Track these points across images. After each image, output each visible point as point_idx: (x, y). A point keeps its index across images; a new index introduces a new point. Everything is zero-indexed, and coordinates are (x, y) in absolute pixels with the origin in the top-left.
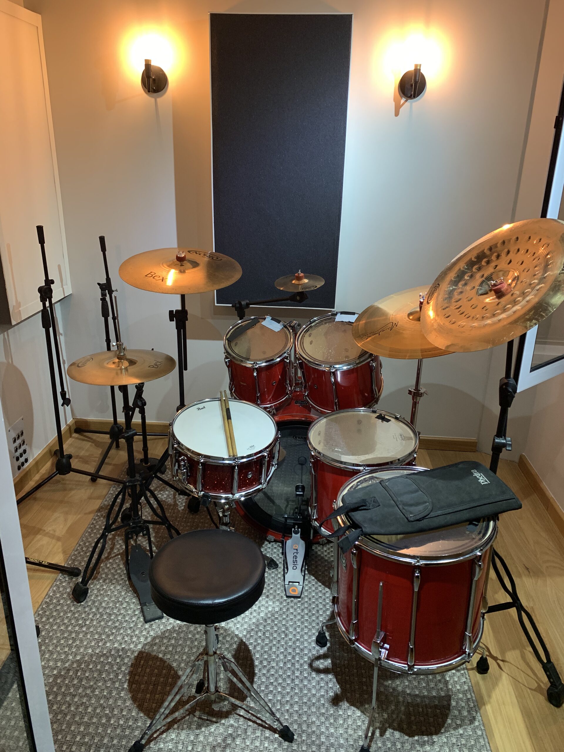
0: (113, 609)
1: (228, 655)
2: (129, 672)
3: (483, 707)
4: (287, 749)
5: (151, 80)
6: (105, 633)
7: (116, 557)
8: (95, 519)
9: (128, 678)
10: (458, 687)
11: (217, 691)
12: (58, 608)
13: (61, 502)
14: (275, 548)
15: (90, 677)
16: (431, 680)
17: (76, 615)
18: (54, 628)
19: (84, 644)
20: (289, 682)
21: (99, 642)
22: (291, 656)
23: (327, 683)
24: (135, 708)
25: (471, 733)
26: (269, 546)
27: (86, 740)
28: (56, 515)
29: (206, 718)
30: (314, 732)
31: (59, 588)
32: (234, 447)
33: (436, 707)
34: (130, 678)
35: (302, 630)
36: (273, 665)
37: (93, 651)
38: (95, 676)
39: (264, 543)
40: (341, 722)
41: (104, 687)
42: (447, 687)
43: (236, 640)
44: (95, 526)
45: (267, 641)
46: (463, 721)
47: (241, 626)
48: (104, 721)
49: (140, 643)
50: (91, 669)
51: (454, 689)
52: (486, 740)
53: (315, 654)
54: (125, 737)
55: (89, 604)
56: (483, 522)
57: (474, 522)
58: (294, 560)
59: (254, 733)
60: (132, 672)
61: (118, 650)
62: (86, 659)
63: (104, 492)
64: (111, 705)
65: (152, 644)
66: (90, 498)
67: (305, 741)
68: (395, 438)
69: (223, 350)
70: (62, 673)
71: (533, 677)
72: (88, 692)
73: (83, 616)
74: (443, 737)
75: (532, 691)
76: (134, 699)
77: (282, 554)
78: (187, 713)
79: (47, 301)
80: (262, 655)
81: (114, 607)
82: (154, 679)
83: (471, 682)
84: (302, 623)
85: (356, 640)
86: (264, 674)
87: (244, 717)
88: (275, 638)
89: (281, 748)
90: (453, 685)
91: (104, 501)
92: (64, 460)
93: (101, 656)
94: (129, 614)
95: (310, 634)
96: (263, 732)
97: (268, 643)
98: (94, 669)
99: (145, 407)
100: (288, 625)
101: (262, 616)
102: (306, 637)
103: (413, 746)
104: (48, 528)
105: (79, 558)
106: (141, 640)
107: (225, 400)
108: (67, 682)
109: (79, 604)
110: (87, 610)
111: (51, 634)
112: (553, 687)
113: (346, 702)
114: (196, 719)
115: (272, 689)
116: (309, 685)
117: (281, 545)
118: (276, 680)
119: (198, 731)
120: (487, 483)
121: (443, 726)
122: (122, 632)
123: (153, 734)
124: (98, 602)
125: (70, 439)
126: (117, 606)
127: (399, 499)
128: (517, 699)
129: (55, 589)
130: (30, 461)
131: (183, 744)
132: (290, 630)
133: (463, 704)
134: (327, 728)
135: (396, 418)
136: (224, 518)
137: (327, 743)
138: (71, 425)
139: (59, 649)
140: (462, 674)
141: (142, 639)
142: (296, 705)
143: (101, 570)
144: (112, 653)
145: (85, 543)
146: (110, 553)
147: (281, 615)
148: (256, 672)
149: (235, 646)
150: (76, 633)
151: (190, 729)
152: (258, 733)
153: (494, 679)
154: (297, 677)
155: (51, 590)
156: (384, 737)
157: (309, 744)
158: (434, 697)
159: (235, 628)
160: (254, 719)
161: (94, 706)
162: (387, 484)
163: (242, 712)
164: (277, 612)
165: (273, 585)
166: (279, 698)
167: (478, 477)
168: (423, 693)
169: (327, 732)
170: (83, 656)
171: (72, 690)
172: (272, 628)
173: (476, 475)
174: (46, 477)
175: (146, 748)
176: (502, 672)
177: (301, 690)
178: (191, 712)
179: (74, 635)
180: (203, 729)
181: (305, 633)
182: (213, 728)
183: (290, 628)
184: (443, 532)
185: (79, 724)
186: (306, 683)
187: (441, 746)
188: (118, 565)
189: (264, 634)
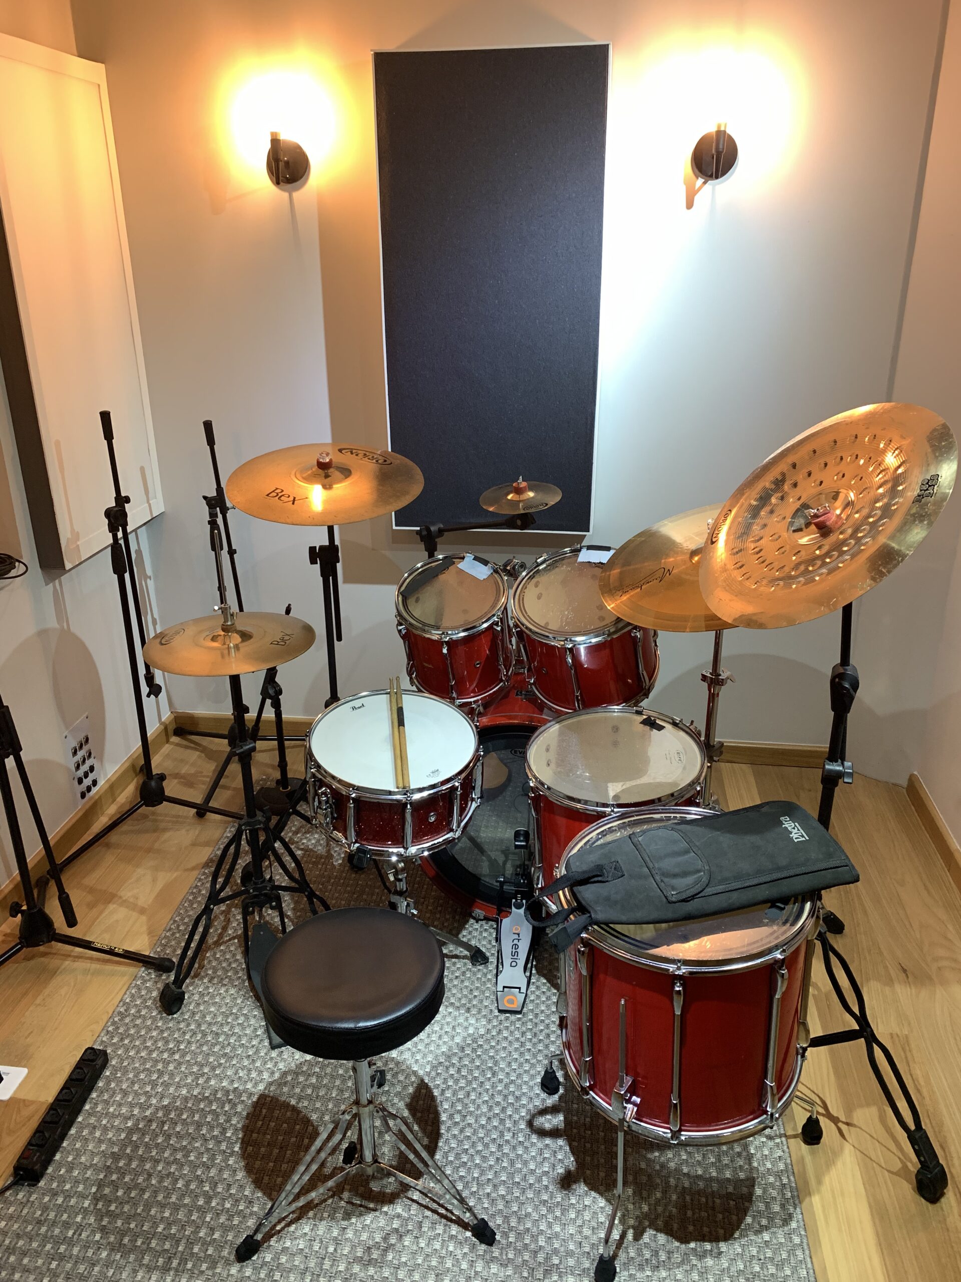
0: (222, 1025)
1: (400, 1104)
2: (243, 1126)
3: (807, 1200)
4: (484, 1256)
5: (281, 164)
6: (207, 1063)
7: (231, 942)
8: (200, 880)
9: (240, 1136)
10: (769, 1165)
11: (375, 1161)
12: (137, 1023)
13: (149, 850)
14: (486, 930)
15: (182, 1133)
16: (726, 1153)
17: (165, 1035)
18: (130, 1054)
19: (176, 1080)
20: (493, 1150)
21: (197, 1078)
22: (500, 1108)
23: (555, 1152)
24: (249, 1183)
25: (783, 1240)
26: (477, 926)
27: (173, 1231)
28: (140, 871)
29: (358, 1202)
30: (528, 1229)
31: (139, 989)
32: (405, 772)
33: (729, 1196)
34: (245, 1136)
35: (521, 1065)
36: (470, 1122)
37: (188, 1092)
38: (190, 1131)
39: (468, 921)
40: (573, 1216)
41: (203, 1149)
42: (750, 1164)
43: (413, 1080)
44: (200, 891)
45: (462, 1083)
46: (772, 1221)
47: (423, 1058)
48: (201, 1202)
49: (262, 1080)
50: (185, 1120)
51: (761, 1169)
52: (807, 1252)
53: (538, 1106)
54: (232, 1228)
55: (186, 1017)
56: (794, 903)
57: (778, 904)
58: (514, 951)
59: (433, 1228)
60: (248, 1127)
61: (228, 1092)
62: (178, 1104)
63: (217, 834)
64: (213, 1177)
65: (281, 1083)
66: (194, 844)
67: (513, 1245)
68: (668, 758)
69: (395, 612)
70: (140, 1126)
71: (895, 1152)
72: (178, 1157)
73: (175, 1036)
74: (737, 1246)
75: (891, 1175)
76: (249, 1169)
77: (497, 941)
78: (330, 1193)
79: (119, 531)
80: (453, 1105)
81: (224, 1022)
82: (280, 1138)
83: (790, 1157)
84: (522, 1054)
85: (591, 1088)
86: (455, 1136)
87: (418, 1203)
88: (476, 1078)
89: (474, 1254)
90: (761, 1162)
91: (216, 849)
92: (153, 783)
93: (201, 1100)
94: (246, 1035)
95: (532, 1072)
96: (447, 1228)
97: (464, 1085)
98: (188, 1120)
99: (280, 697)
100: (498, 1057)
101: (457, 1041)
102: (526, 1078)
103: (685, 1258)
104: (126, 893)
105: (173, 943)
106: (264, 1077)
107: (396, 693)
108: (147, 1140)
109: (170, 1017)
110: (181, 1026)
111: (125, 1064)
112: (926, 1170)
113: (582, 1183)
114: (343, 1203)
115: (465, 1160)
116: (525, 1156)
117: (495, 926)
118: (474, 1145)
119: (346, 1223)
120: (804, 839)
121: (738, 1227)
122: (234, 1062)
123: (275, 1225)
124: (199, 1014)
125: (167, 745)
126: (229, 1020)
127: (656, 865)
128: (865, 1188)
129: (133, 991)
130: (101, 783)
131: (321, 1242)
132: (501, 1066)
133: (774, 1193)
134: (550, 1226)
135: (675, 724)
136: (398, 883)
137: (548, 1249)
138: (167, 723)
139: (136, 1087)
140: (777, 1145)
141: (266, 1075)
142: (502, 1186)
143: (206, 962)
144: (218, 1096)
145: (183, 919)
146: (221, 936)
147: (488, 1041)
148: (442, 1131)
149: (411, 1090)
150: (163, 1063)
151: (333, 1219)
152: (440, 1229)
153: (830, 1154)
154: (507, 1141)
155: (128, 993)
156: (641, 1242)
157: (520, 1250)
158: (728, 1180)
159: (413, 1060)
160: (435, 1206)
161: (187, 1178)
162: (640, 839)
163: (416, 1196)
164: (482, 1036)
165: (478, 991)
166: (476, 1175)
167: (789, 829)
168: (710, 1173)
169: (549, 1232)
170: (175, 1098)
171: (154, 1153)
172: (472, 1061)
173: (787, 826)
174: (127, 808)
175: (265, 1246)
176: (845, 1142)
177: (512, 1162)
178: (336, 1192)
179: (160, 1066)
180: (353, 1220)
181: (525, 1071)
182: (368, 1219)
183: (501, 1063)
184: (727, 920)
185: (163, 1206)
186: (520, 1152)
187: (732, 1260)
188: (234, 955)
189: (459, 1071)
